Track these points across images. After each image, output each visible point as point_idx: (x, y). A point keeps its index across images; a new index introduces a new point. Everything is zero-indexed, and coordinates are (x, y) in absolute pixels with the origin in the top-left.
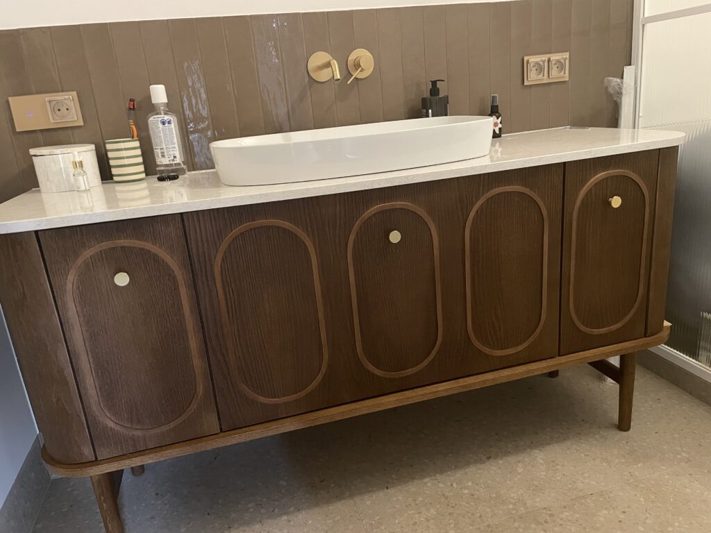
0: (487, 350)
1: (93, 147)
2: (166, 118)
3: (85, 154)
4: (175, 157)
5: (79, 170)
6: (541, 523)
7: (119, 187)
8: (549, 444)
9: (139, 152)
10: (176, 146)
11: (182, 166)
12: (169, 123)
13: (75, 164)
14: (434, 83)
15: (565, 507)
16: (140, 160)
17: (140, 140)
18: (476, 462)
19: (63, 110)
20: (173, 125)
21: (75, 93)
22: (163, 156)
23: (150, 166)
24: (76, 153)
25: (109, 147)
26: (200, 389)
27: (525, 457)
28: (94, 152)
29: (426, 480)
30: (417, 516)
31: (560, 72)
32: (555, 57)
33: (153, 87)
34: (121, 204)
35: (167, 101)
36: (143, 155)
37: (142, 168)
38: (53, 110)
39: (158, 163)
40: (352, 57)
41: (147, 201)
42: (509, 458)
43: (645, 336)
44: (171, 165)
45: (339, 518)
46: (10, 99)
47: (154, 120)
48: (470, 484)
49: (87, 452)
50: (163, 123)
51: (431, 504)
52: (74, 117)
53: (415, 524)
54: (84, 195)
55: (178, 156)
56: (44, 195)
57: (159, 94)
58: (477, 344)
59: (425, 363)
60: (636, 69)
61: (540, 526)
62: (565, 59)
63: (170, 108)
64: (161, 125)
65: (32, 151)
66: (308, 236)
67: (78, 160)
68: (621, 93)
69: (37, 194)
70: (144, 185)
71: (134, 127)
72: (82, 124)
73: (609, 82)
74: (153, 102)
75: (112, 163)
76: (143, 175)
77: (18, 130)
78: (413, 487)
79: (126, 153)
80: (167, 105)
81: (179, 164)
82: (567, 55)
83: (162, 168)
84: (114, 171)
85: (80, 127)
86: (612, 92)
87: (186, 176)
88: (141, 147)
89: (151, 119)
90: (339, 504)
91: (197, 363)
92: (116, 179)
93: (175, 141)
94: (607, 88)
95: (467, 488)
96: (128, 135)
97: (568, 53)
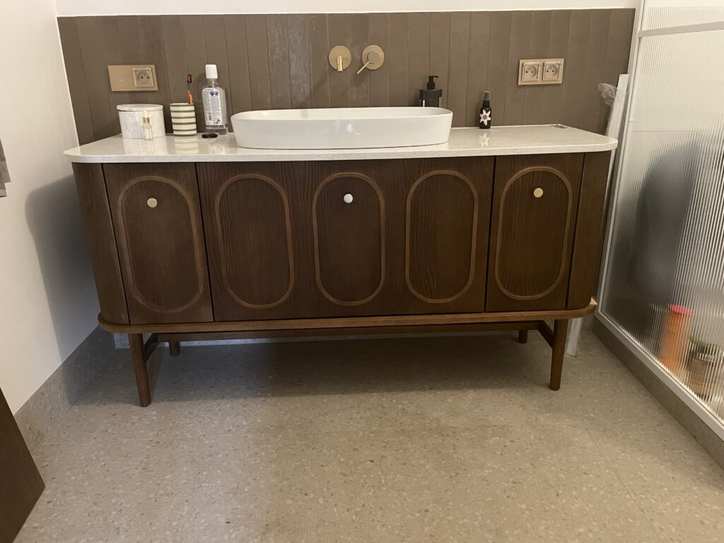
0: (421, 297)
1: (161, 107)
2: (215, 90)
3: (154, 113)
4: (219, 120)
5: (147, 124)
6: (443, 436)
7: (177, 139)
8: (484, 388)
9: (193, 114)
10: (220, 112)
11: (225, 127)
12: (217, 94)
13: (144, 119)
14: (431, 78)
15: (468, 430)
16: (194, 120)
17: (195, 105)
18: (420, 389)
19: (145, 78)
20: (219, 96)
21: (153, 66)
22: (210, 119)
23: (201, 126)
24: (145, 111)
25: (172, 108)
26: (201, 288)
27: (459, 393)
28: (162, 112)
29: (374, 394)
30: (355, 414)
31: (554, 76)
32: (549, 62)
33: (208, 66)
34: (177, 151)
35: (217, 77)
36: (196, 116)
37: (194, 126)
38: (138, 78)
39: (207, 124)
40: (366, 51)
41: (197, 151)
42: (446, 392)
43: (566, 309)
44: (217, 126)
45: (300, 405)
46: (109, 67)
47: (206, 91)
48: (406, 402)
49: (124, 317)
50: (212, 94)
51: (370, 409)
52: (152, 84)
53: (351, 418)
54: (148, 142)
55: (221, 120)
56: (124, 140)
57: (212, 71)
58: (413, 291)
59: (370, 298)
60: (630, 78)
61: (442, 437)
62: (559, 64)
63: (219, 83)
64: (210, 95)
65: (119, 107)
66: (284, 189)
67: (146, 116)
68: (613, 99)
69: (120, 138)
70: (195, 139)
71: (190, 96)
72: (157, 89)
73: (603, 88)
74: (207, 77)
75: (173, 121)
76: (195, 132)
77: (113, 90)
78: (361, 397)
79: (184, 114)
80: (217, 80)
81: (222, 126)
82: (561, 61)
83: (210, 128)
84: (175, 127)
85: (156, 91)
86: (604, 96)
87: (226, 135)
88: (196, 111)
89: (204, 90)
90: (304, 397)
91: (200, 269)
92: (175, 133)
93: (220, 108)
94: (600, 93)
95: (402, 404)
96: (185, 100)
97: (563, 60)
